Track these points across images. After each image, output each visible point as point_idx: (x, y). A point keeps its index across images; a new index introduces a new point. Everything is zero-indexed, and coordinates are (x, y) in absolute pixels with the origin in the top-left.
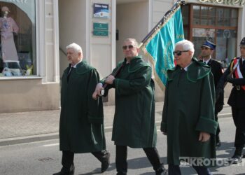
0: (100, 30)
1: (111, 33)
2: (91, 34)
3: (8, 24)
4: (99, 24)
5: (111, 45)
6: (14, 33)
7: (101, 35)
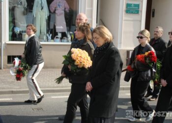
0: (132, 9)
1: (141, 11)
2: (124, 13)
3: (61, 4)
4: (131, 4)
5: (141, 21)
6: (65, 11)
7: (132, 13)
